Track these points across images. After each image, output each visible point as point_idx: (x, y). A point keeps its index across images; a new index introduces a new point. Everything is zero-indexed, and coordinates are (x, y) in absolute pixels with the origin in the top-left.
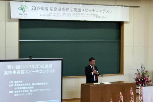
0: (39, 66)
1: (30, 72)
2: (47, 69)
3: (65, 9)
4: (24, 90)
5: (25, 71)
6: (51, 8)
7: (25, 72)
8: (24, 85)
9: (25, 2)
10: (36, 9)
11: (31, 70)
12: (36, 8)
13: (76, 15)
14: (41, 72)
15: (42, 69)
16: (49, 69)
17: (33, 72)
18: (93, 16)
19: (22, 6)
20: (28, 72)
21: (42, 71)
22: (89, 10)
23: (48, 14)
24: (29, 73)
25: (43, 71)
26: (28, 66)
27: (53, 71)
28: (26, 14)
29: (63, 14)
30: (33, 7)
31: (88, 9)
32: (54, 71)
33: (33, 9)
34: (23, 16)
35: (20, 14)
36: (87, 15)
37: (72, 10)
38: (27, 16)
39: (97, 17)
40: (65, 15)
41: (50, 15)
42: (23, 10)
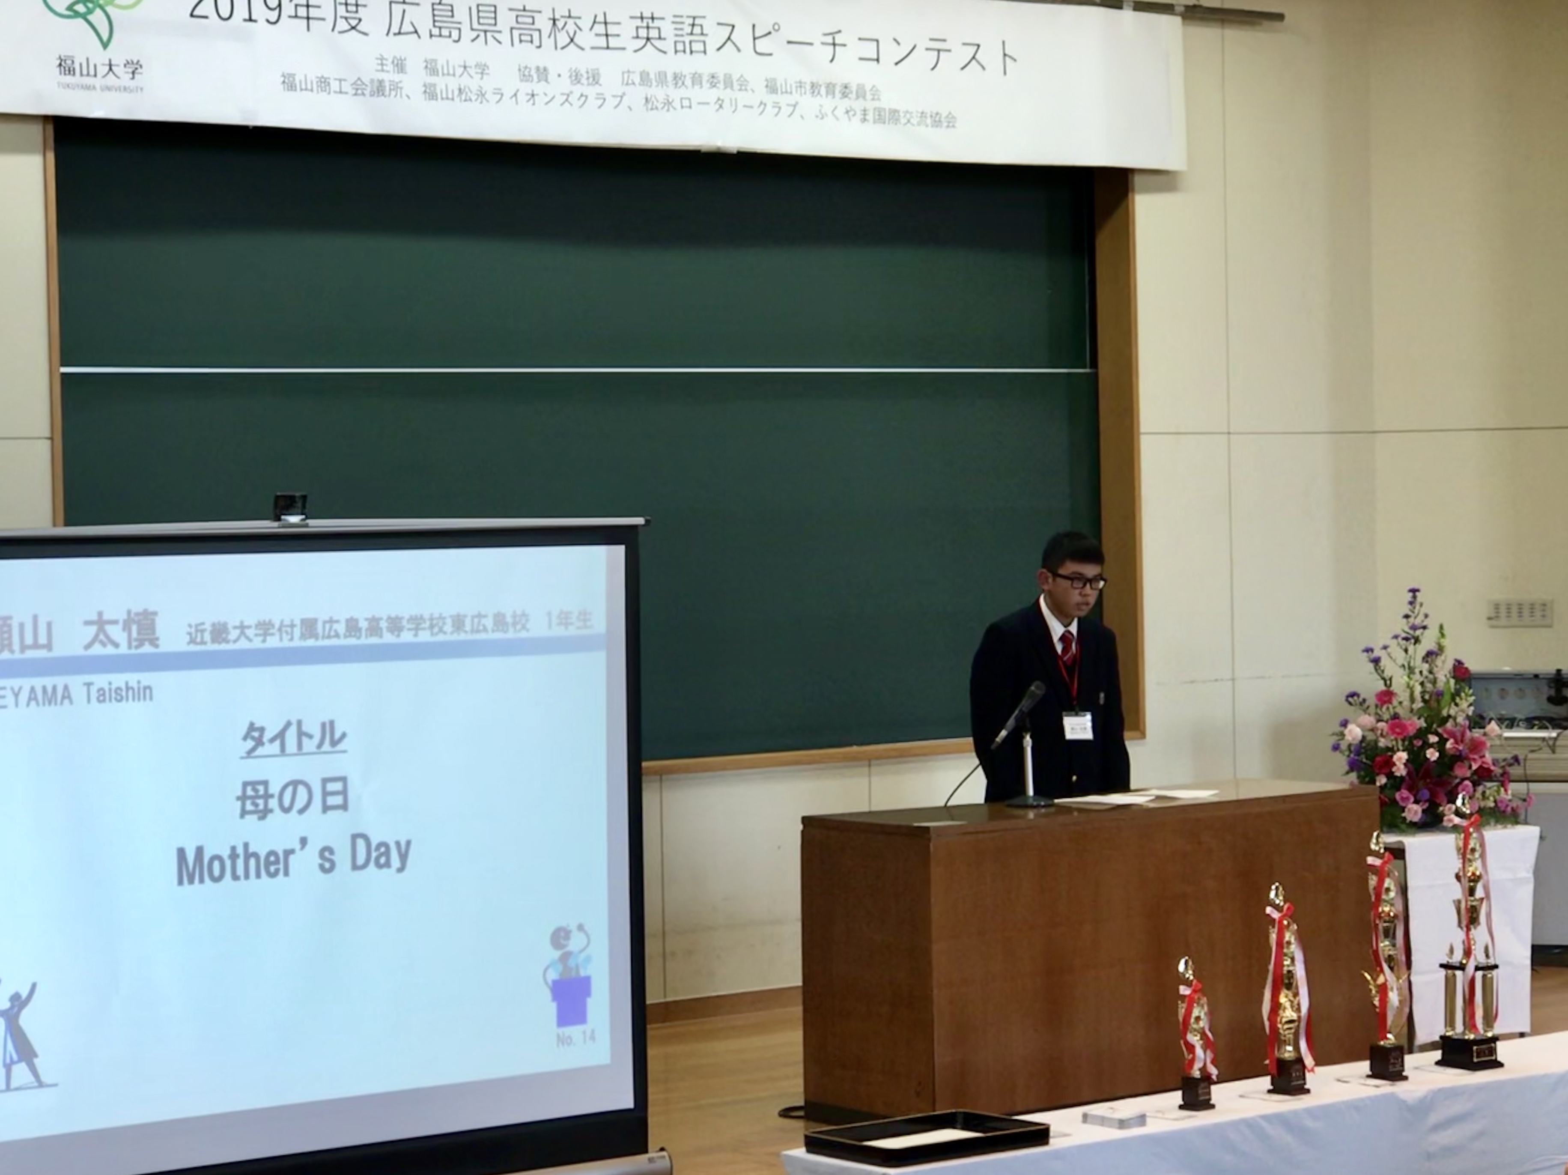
3: (543, 23)
6: (397, 10)
10: (241, 10)
13: (659, 94)
18: (828, 103)
22: (788, 31)
23: (370, 73)
33: (208, 7)
34: (98, 86)
35: (63, 63)
36: (774, 97)
37: (612, 29)
38: (142, 89)
39: (870, 117)
40: (539, 88)
41: (387, 89)
42: (97, 17)
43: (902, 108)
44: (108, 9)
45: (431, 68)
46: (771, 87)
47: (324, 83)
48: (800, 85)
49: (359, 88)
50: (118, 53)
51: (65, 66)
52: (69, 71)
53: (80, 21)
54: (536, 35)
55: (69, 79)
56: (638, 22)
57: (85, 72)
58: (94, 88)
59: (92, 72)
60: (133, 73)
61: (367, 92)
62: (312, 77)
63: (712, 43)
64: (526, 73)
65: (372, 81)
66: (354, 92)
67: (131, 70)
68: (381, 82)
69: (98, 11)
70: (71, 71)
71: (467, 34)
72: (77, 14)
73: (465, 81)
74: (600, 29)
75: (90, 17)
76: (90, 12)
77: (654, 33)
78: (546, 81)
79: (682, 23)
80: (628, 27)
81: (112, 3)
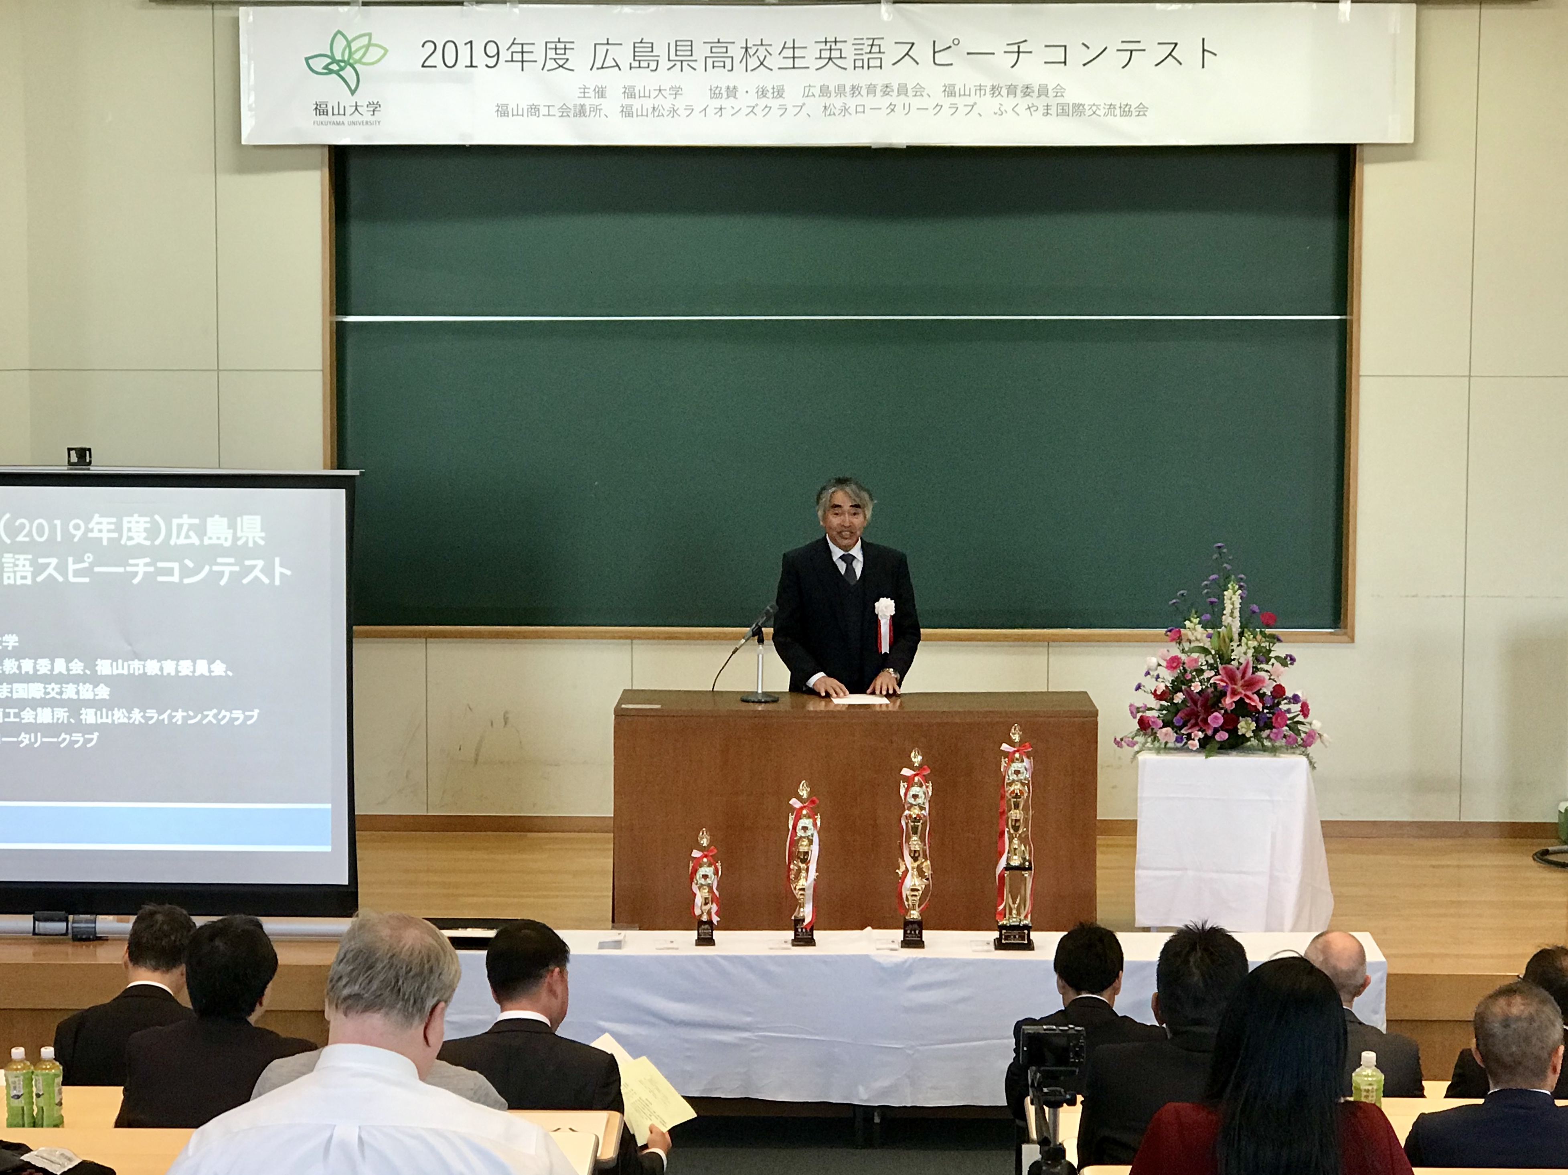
0: (153, 532)
1: (77, 573)
2: (217, 551)
3: (736, 52)
4: (35, 704)
5: (33, 563)
6: (601, 50)
7: (38, 569)
8: (27, 665)
9: (365, 4)
10: (464, 59)
11: (89, 558)
12: (464, 52)
13: (837, 102)
14: (170, 572)
15: (178, 554)
16: (239, 552)
17: (97, 569)
18: (1008, 102)
19: (340, 43)
20: (62, 568)
21: (176, 566)
22: (968, 45)
23: (574, 100)
24: (72, 579)
25: (185, 572)
26: (58, 522)
27: (269, 570)
28: (375, 107)
29: (715, 93)
30: (430, 46)
31: (956, 42)
32: (278, 570)
33: (436, 59)
34: (346, 123)
35: (318, 107)
36: (952, 100)
37: (798, 53)
38: (379, 122)
39: (1053, 111)
40: (726, 103)
41: (588, 111)
43: (1087, 101)
44: (356, 66)
45: (629, 93)
46: (950, 91)
47: (534, 110)
48: (980, 88)
49: (564, 112)
50: (363, 97)
51: (320, 109)
52: (323, 112)
53: (334, 76)
54: (728, 62)
55: (323, 118)
56: (823, 46)
57: (336, 112)
58: (343, 123)
59: (342, 112)
60: (374, 111)
61: (571, 114)
62: (524, 105)
63: (888, 60)
64: (717, 92)
65: (575, 106)
66: (561, 114)
67: (372, 109)
68: (582, 106)
69: (348, 67)
70: (325, 113)
71: (664, 64)
72: (331, 72)
73: (660, 101)
74: (789, 53)
75: (341, 73)
76: (342, 69)
77: (836, 54)
78: (735, 97)
79: (863, 44)
80: (813, 51)
81: (359, 61)
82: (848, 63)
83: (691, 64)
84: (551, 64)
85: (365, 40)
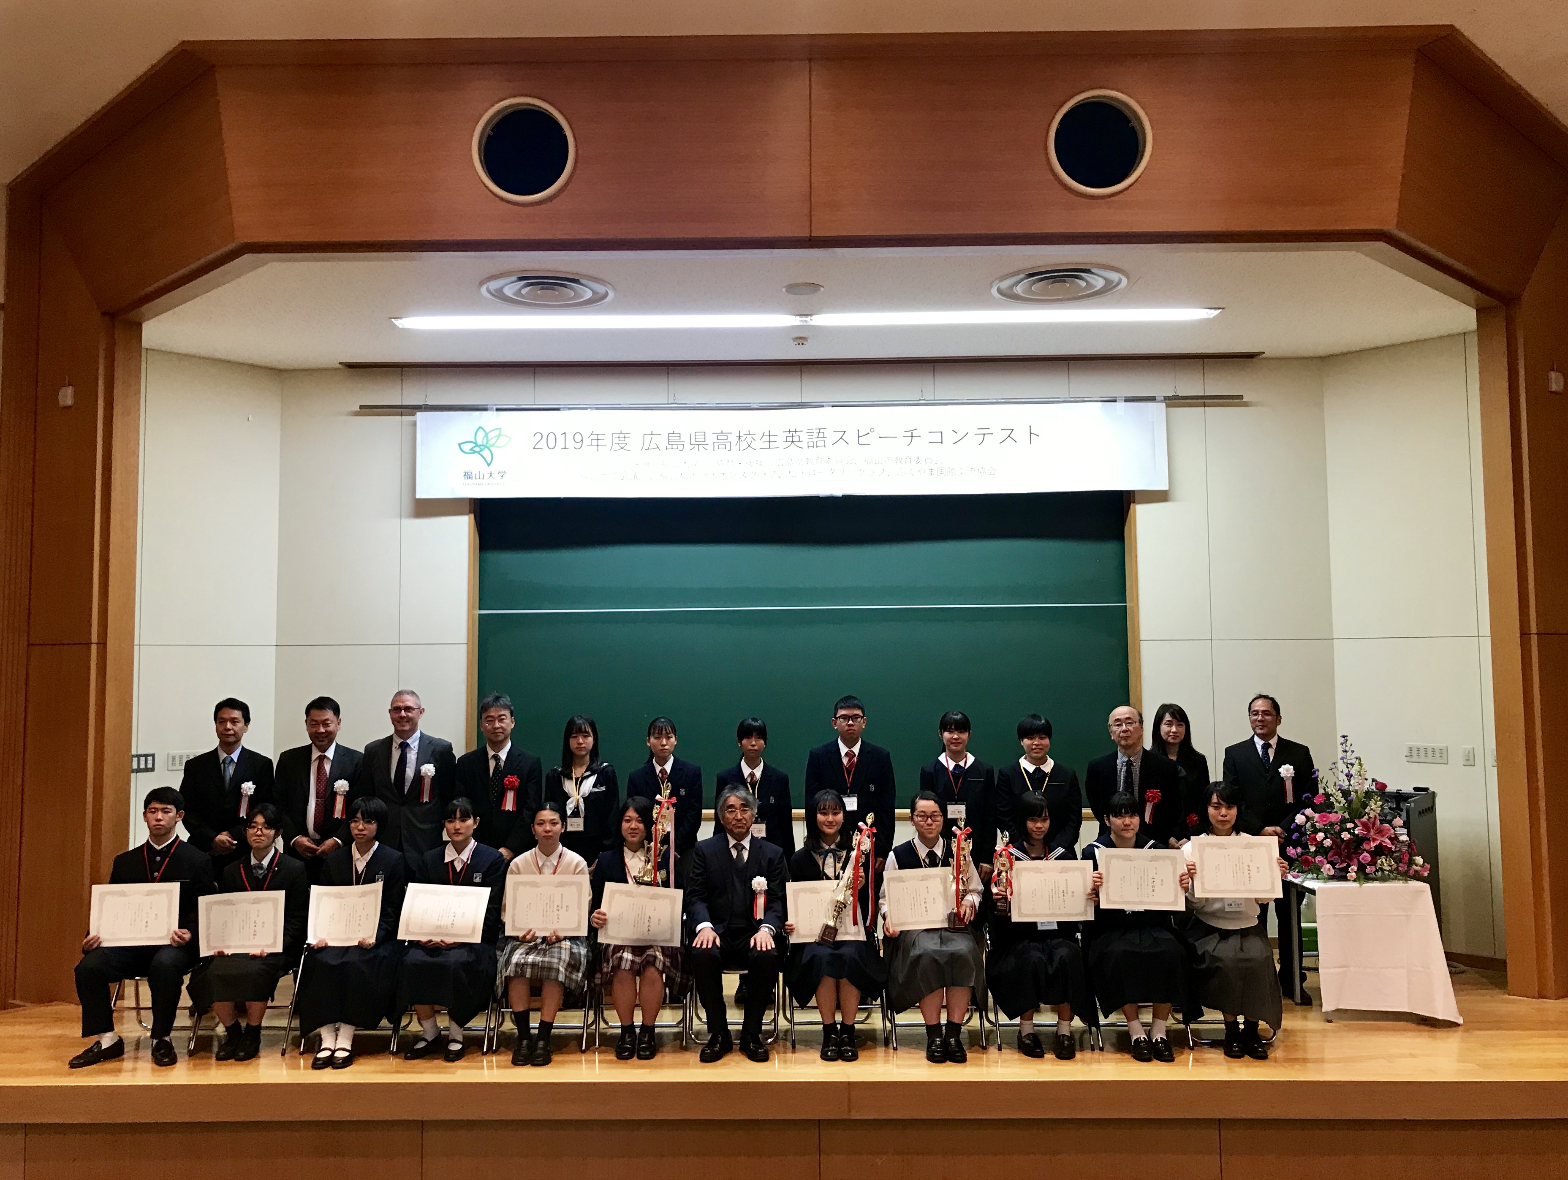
3: (733, 438)
6: (648, 438)
9: (498, 410)
10: (560, 444)
12: (560, 439)
13: (797, 469)
19: (481, 434)
22: (879, 432)
28: (503, 474)
30: (539, 436)
31: (872, 430)
33: (543, 443)
34: (486, 484)
35: (466, 474)
36: (870, 467)
37: (772, 439)
38: (506, 484)
39: (935, 472)
40: (727, 470)
42: (486, 453)
44: (492, 449)
45: (666, 465)
46: (869, 461)
48: (888, 459)
49: (624, 477)
50: (494, 468)
51: (467, 476)
53: (477, 455)
54: (728, 445)
55: (469, 481)
56: (788, 434)
57: (478, 477)
58: (482, 485)
59: (481, 477)
60: (502, 477)
61: (628, 478)
63: (829, 441)
64: (721, 464)
65: (631, 473)
66: (621, 478)
67: (501, 475)
68: (635, 473)
69: (486, 449)
70: (470, 478)
71: (688, 446)
72: (475, 452)
73: (685, 470)
74: (767, 439)
75: (481, 453)
76: (482, 450)
77: (796, 439)
78: (732, 467)
79: (813, 432)
80: (782, 437)
81: (493, 445)
82: (804, 444)
83: (705, 446)
84: (616, 447)
85: (497, 433)
